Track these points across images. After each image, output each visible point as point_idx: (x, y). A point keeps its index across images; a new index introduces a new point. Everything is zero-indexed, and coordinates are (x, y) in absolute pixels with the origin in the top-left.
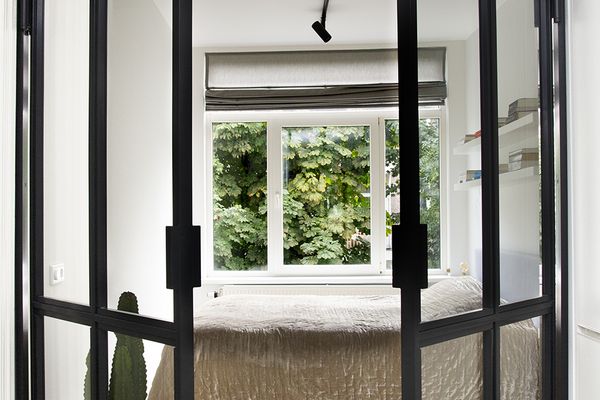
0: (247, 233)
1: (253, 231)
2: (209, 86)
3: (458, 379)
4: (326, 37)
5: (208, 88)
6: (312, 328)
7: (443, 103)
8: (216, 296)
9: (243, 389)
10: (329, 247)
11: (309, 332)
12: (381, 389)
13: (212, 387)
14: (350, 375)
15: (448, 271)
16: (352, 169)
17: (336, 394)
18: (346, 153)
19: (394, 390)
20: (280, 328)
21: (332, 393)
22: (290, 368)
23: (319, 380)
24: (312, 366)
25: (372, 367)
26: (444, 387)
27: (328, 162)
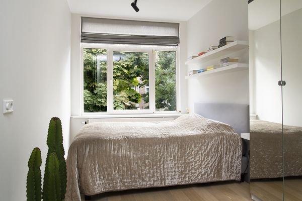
0: (89, 100)
1: (92, 100)
2: (83, 31)
3: (208, 157)
4: (137, 10)
5: (82, 32)
6: (141, 136)
7: (178, 45)
8: (86, 123)
9: (111, 168)
10: (120, 106)
11: (141, 139)
12: (175, 164)
13: (95, 169)
14: (161, 159)
15: (180, 112)
16: (128, 78)
17: (155, 167)
18: (126, 71)
19: (181, 164)
20: (126, 137)
21: (153, 167)
22: (133, 156)
23: (147, 162)
24: (143, 155)
25: (171, 154)
26: (202, 162)
27: (120, 74)
